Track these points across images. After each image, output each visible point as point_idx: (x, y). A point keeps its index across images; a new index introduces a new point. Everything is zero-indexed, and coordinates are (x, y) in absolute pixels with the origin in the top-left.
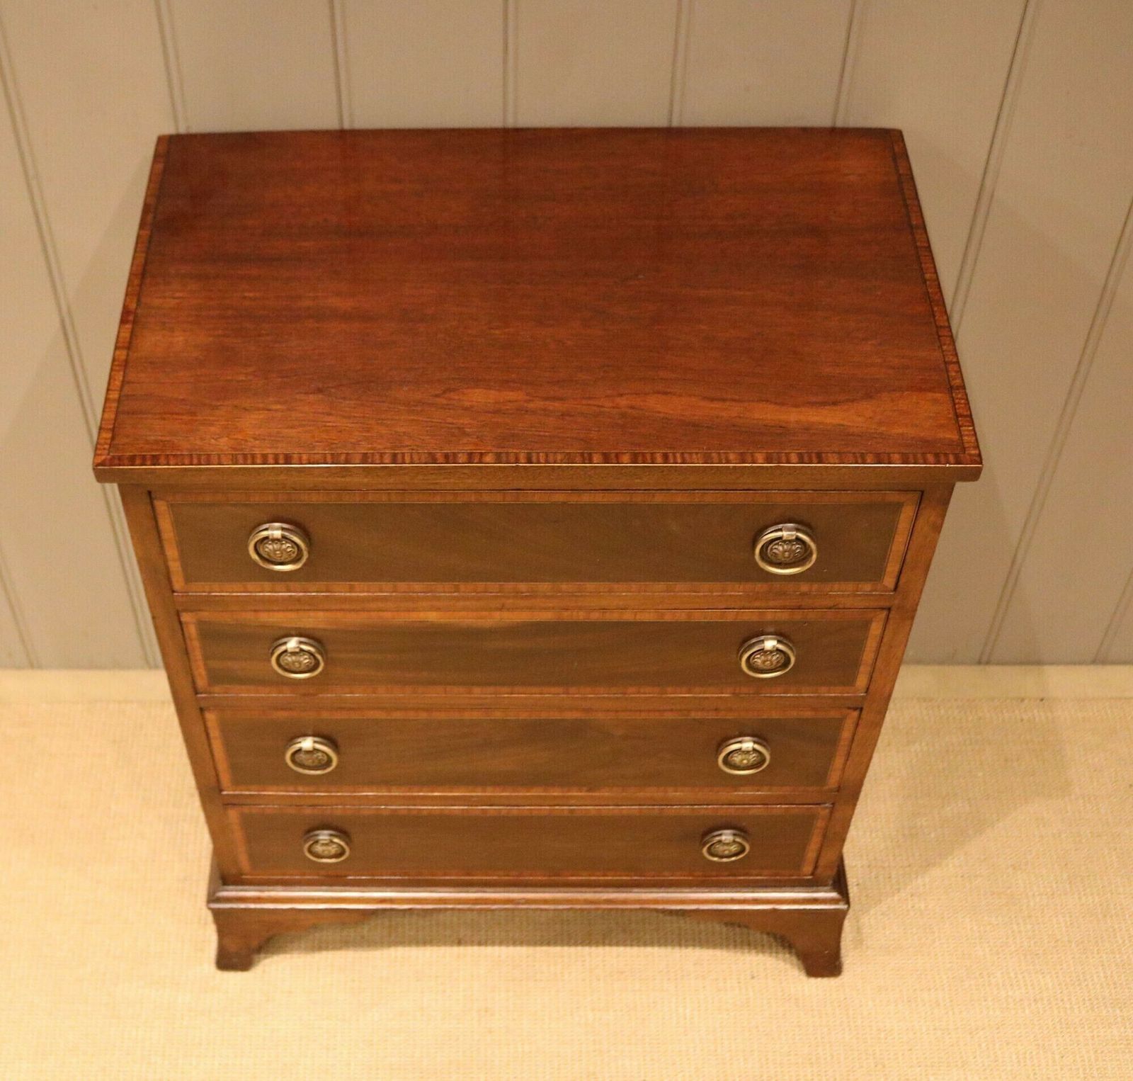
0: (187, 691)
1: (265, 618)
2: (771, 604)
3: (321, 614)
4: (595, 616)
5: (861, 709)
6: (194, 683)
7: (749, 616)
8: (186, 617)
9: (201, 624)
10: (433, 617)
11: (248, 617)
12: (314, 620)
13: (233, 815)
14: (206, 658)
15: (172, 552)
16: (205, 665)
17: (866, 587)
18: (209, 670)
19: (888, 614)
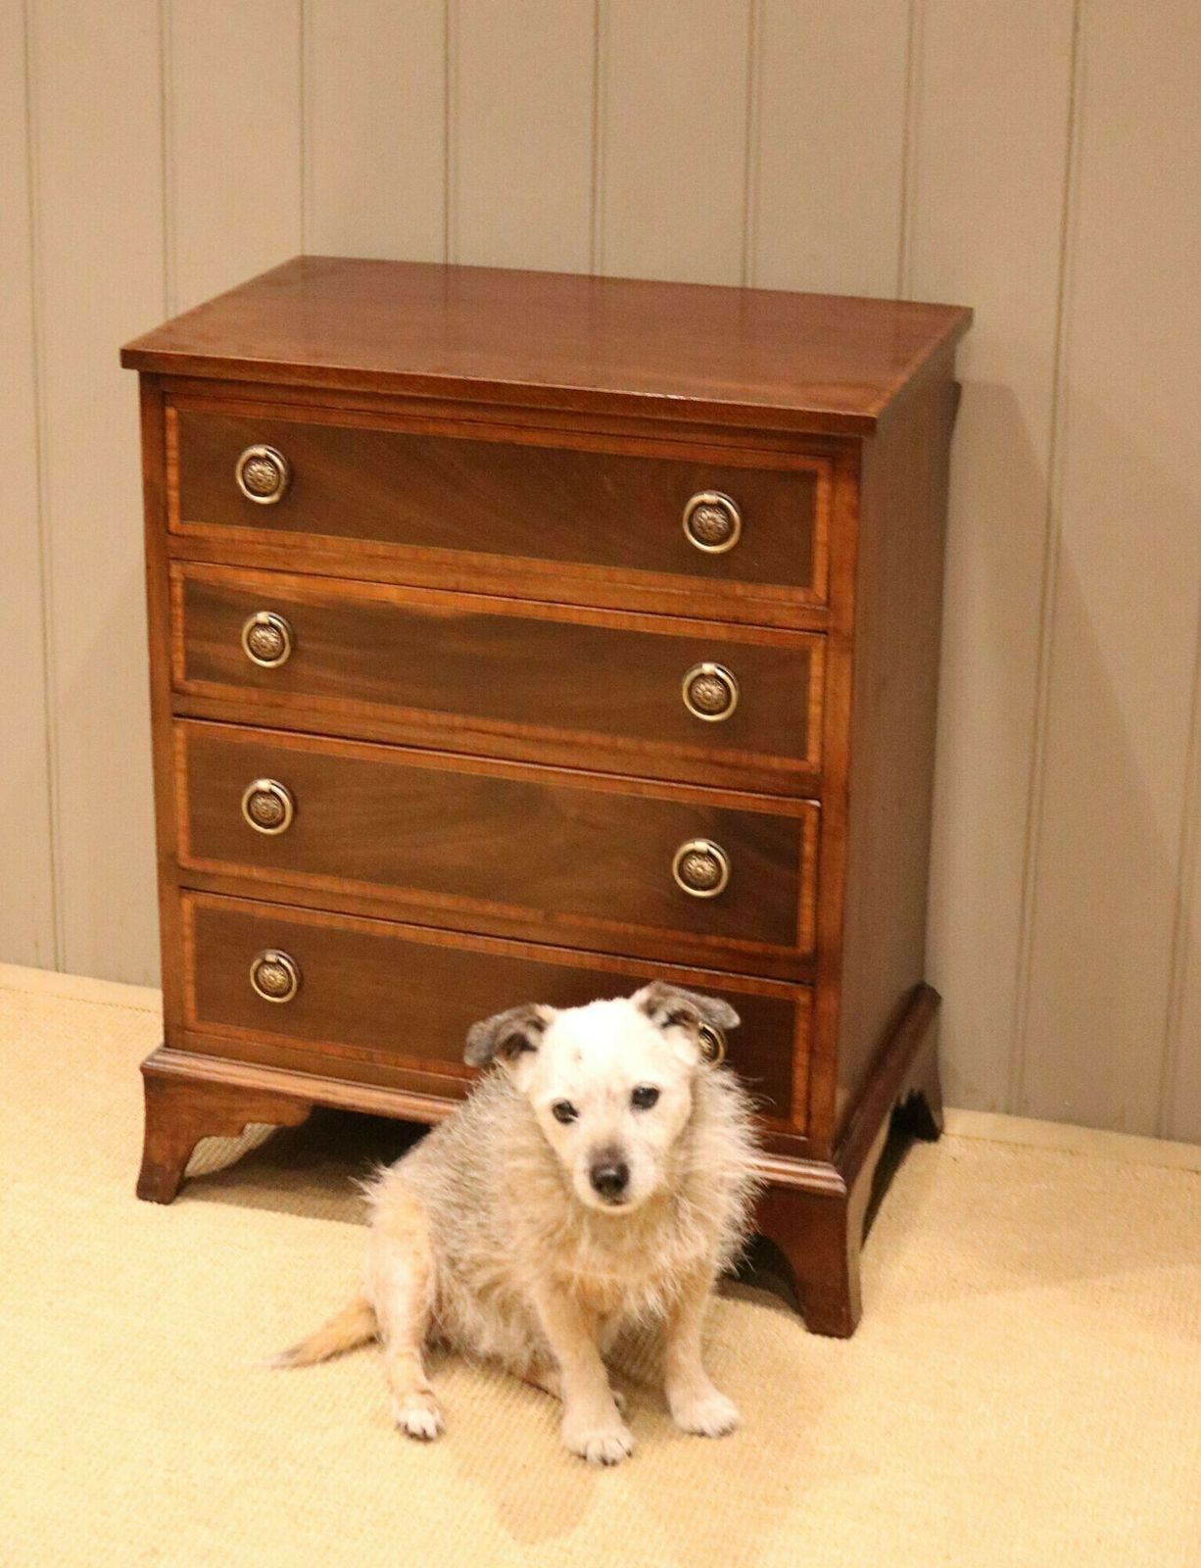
0: (165, 685)
1: (243, 578)
2: (708, 611)
3: (293, 580)
4: (542, 611)
6: (172, 673)
7: (688, 629)
8: (176, 571)
9: (188, 582)
10: (392, 594)
11: (228, 575)
12: (286, 587)
13: (187, 904)
14: (188, 634)
15: (173, 475)
16: (185, 643)
17: (800, 595)
18: (188, 653)
19: (826, 640)
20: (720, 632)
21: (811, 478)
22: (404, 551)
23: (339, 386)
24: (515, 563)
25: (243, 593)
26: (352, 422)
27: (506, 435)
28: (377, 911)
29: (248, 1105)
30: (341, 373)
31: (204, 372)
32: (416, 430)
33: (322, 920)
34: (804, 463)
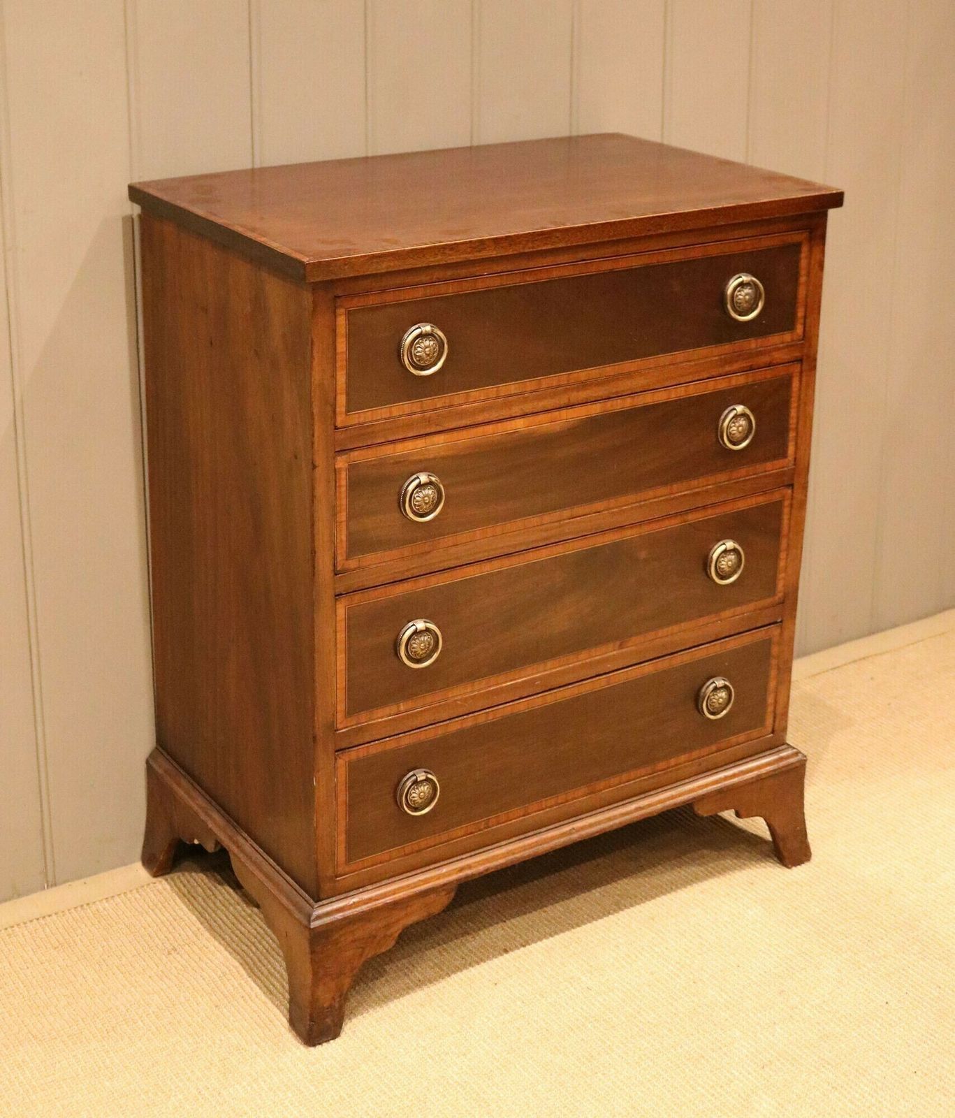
0: (329, 571)
1: (400, 449)
2: (736, 366)
3: (442, 438)
4: (627, 403)
5: (791, 486)
6: (335, 558)
7: (722, 384)
8: (340, 462)
9: (351, 470)
10: (520, 425)
11: (389, 451)
12: (438, 445)
13: (341, 763)
14: (349, 517)
17: (787, 337)
18: (349, 534)
19: (801, 366)
20: (739, 380)
21: (797, 247)
22: (530, 384)
23: (494, 254)
24: (610, 370)
25: (398, 462)
26: (495, 282)
27: (607, 266)
28: (497, 700)
29: (403, 913)
30: (496, 241)
31: (383, 267)
32: (544, 277)
33: (454, 726)
34: (796, 237)
